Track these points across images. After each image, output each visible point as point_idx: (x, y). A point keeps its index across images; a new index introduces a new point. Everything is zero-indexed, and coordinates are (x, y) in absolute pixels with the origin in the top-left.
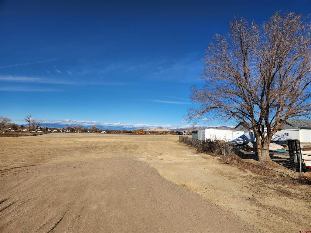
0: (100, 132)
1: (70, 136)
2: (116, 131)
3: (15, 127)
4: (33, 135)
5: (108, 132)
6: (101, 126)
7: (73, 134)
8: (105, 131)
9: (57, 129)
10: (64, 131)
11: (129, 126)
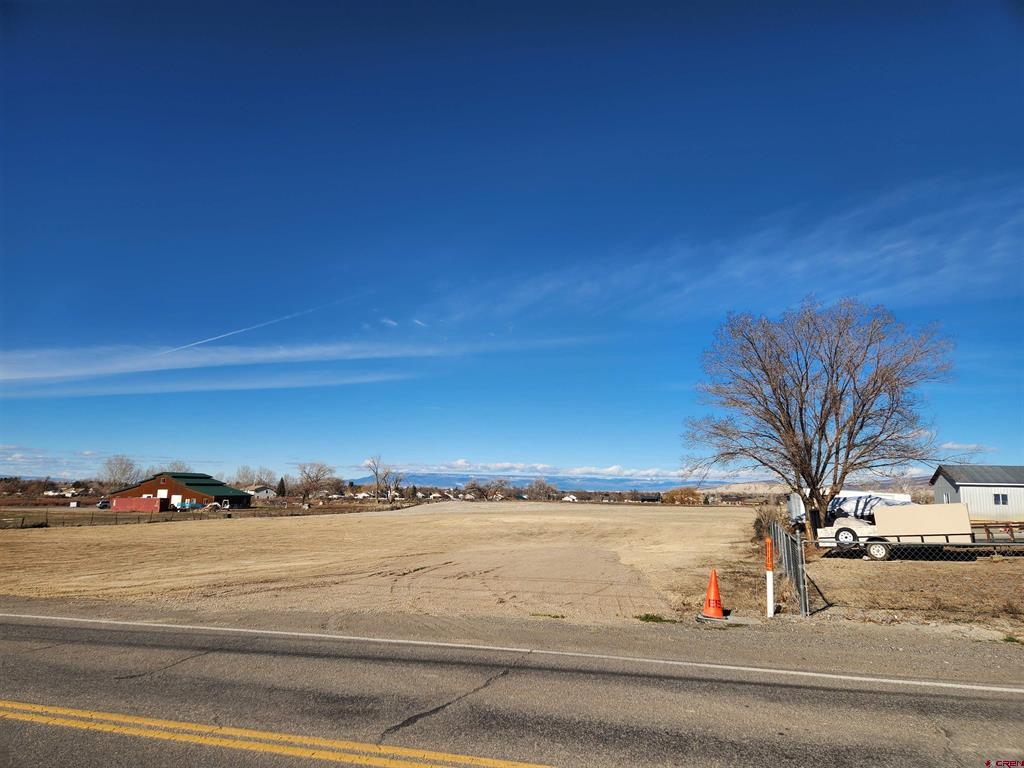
0: (559, 498)
1: (480, 511)
2: (607, 495)
3: (338, 487)
4: (392, 509)
5: (584, 497)
6: (564, 479)
7: (484, 505)
8: (572, 493)
9: (440, 492)
10: (460, 496)
11: (654, 478)
